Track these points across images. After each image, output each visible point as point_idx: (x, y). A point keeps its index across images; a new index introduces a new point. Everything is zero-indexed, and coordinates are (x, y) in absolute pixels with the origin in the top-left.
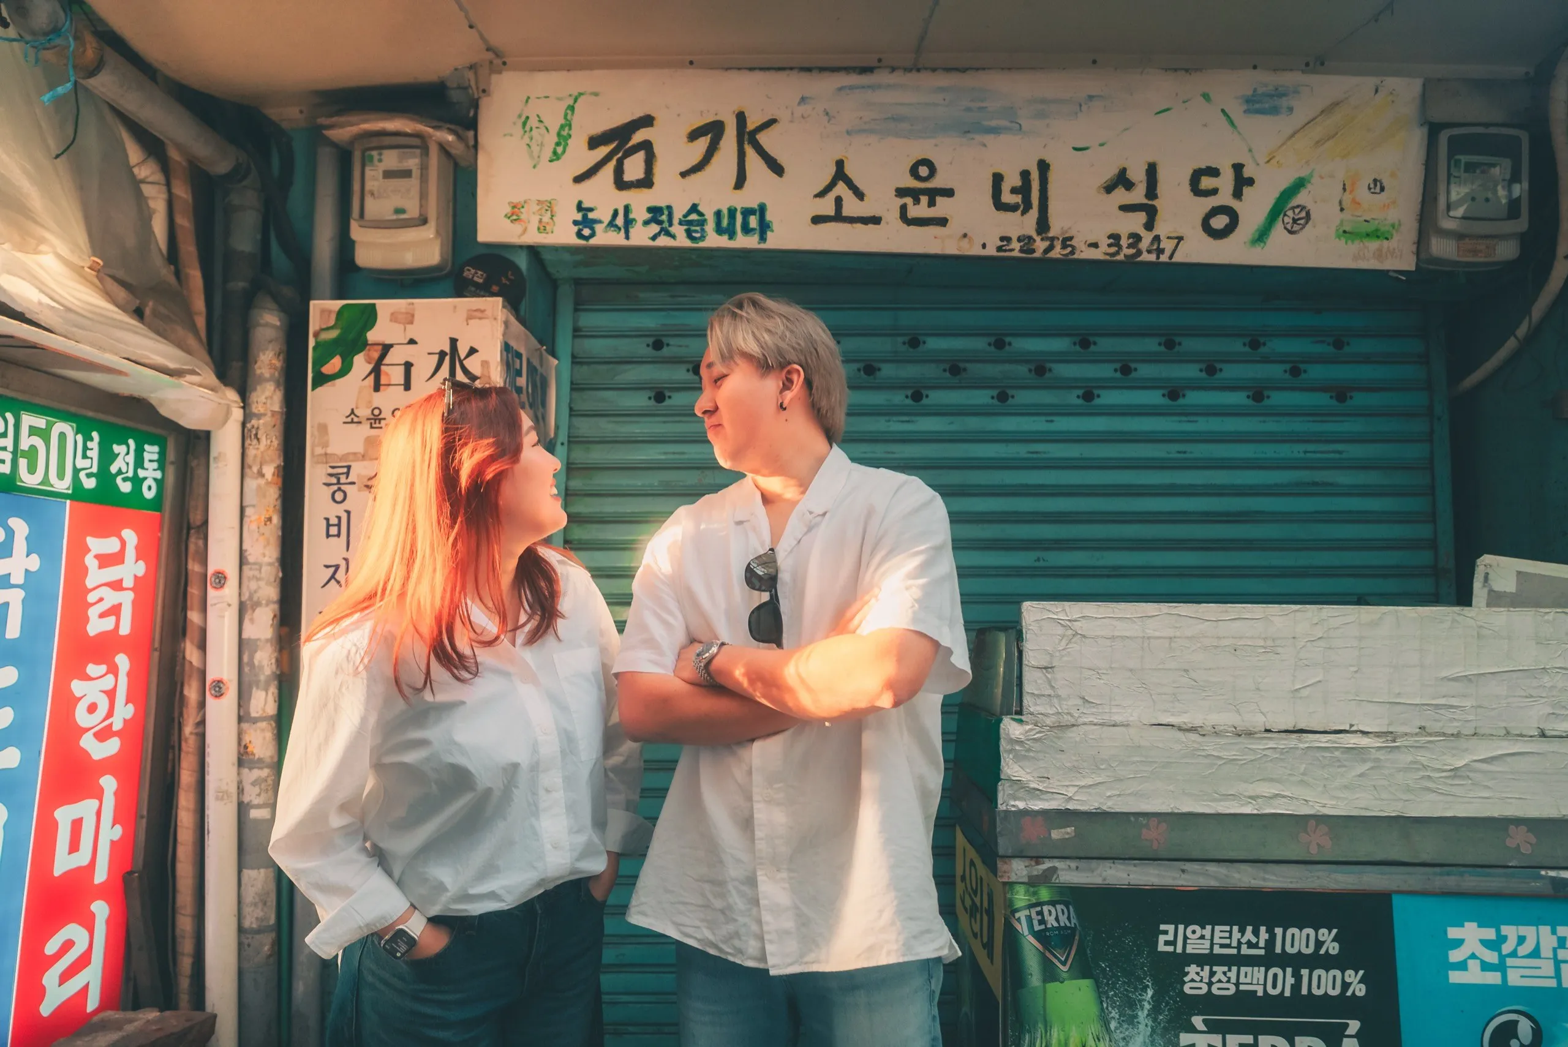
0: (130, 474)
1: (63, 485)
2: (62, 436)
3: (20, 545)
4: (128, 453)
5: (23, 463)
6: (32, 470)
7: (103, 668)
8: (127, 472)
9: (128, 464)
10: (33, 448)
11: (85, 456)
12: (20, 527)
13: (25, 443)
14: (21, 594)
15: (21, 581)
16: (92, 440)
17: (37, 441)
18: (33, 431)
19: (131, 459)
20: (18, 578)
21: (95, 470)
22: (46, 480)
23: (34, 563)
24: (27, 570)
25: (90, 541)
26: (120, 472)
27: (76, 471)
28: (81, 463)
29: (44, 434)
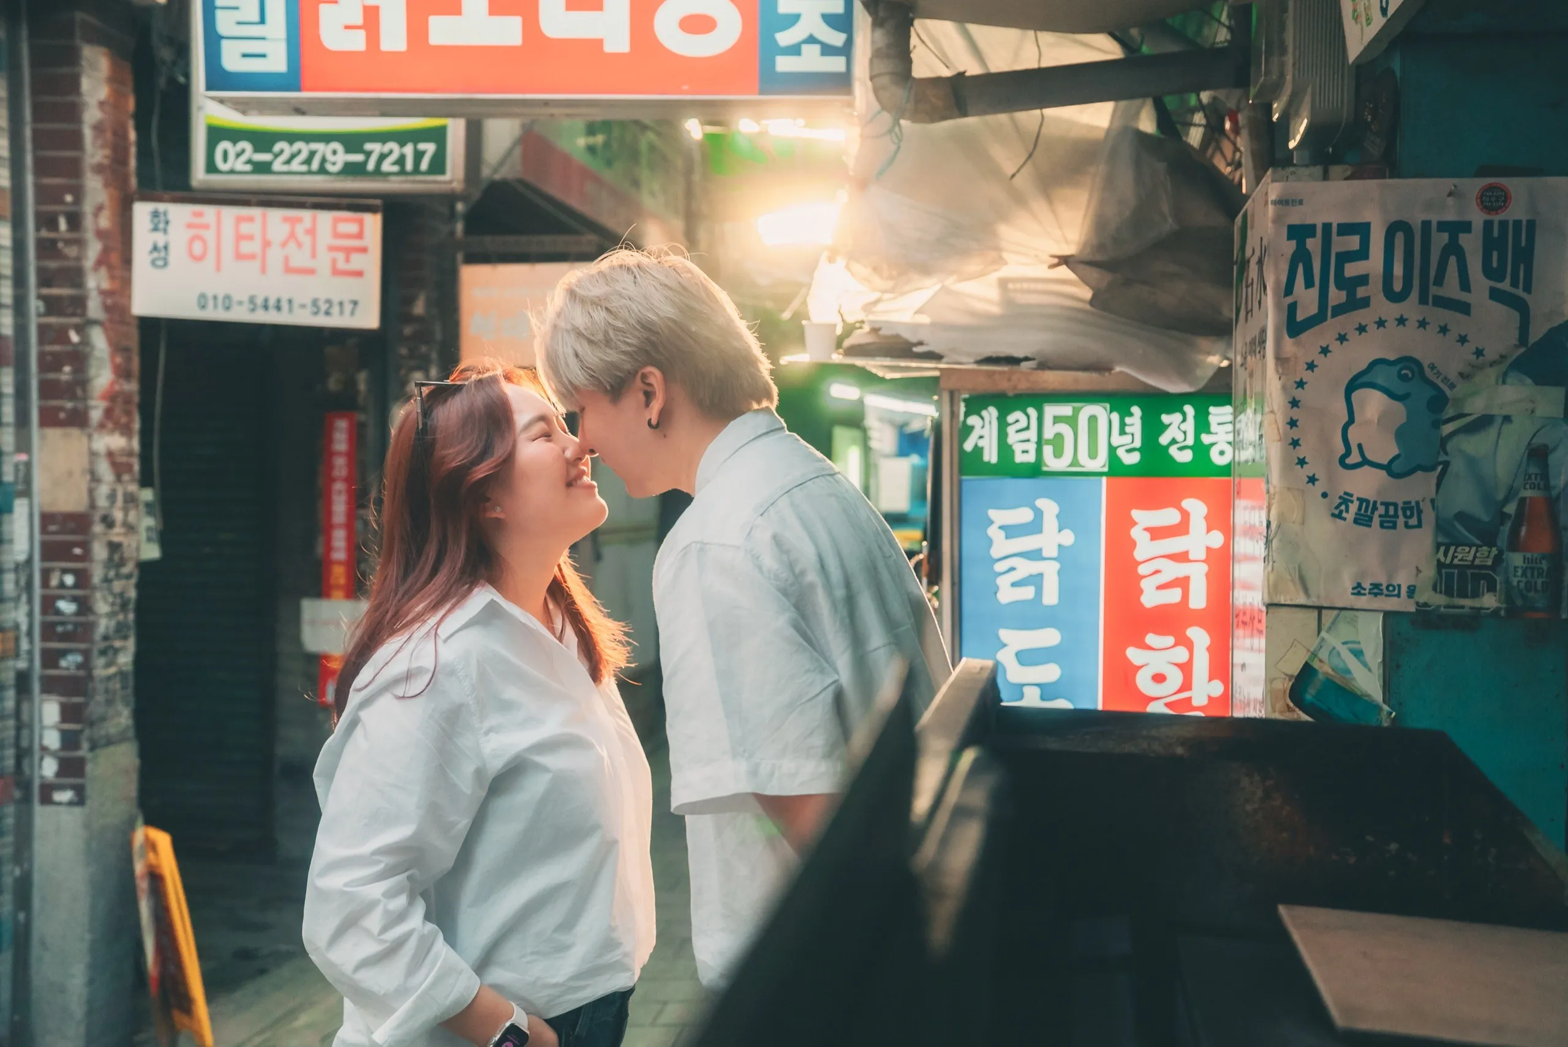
0: (1190, 441)
1: (1100, 463)
2: (1093, 419)
3: (1050, 521)
4: (1184, 420)
5: (1048, 450)
6: (1058, 454)
7: (1170, 640)
8: (1185, 440)
9: (1185, 433)
10: (1059, 436)
11: (1122, 432)
12: (1049, 508)
13: (1049, 432)
14: (1056, 566)
15: (1055, 554)
16: (1131, 415)
17: (1065, 429)
18: (1057, 420)
19: (1190, 426)
20: (1051, 551)
21: (1138, 443)
22: (1075, 462)
23: (1068, 538)
24: (1060, 546)
25: (1136, 514)
26: (1174, 441)
27: (1112, 450)
28: (1116, 440)
29: (1072, 421)
